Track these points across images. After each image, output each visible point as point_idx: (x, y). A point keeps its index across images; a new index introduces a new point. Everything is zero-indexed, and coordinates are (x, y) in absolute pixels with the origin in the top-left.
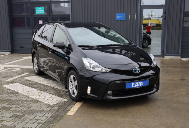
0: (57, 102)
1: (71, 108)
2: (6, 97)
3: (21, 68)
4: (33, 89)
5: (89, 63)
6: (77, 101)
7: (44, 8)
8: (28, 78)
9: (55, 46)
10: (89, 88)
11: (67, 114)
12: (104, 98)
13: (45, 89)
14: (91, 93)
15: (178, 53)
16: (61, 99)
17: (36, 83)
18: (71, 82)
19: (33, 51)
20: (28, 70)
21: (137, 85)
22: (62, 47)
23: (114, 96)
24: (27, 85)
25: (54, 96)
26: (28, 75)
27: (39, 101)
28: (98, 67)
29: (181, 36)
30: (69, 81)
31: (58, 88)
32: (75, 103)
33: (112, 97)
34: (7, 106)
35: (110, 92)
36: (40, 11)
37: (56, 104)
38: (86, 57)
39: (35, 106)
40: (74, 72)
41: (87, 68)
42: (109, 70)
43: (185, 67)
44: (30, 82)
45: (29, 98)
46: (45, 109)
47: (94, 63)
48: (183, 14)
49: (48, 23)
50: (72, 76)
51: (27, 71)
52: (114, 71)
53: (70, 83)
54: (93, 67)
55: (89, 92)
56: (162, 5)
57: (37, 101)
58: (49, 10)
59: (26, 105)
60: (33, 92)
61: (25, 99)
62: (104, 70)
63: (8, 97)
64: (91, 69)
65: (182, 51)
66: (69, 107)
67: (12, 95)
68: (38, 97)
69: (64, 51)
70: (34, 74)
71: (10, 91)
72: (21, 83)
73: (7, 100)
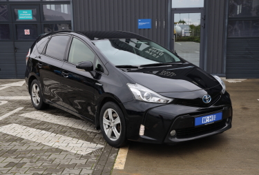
0: (90, 151)
1: (116, 157)
2: (6, 146)
3: (9, 101)
4: (44, 132)
5: (141, 92)
6: (119, 148)
7: (30, 11)
8: (27, 115)
9: (78, 67)
10: (142, 128)
11: (114, 168)
12: (166, 141)
13: (62, 131)
14: (144, 135)
15: (222, 73)
16: (93, 145)
17: (43, 123)
18: (108, 118)
19: (30, 75)
20: (20, 103)
21: (208, 119)
22: (89, 69)
23: (179, 137)
24: (30, 127)
25: (81, 141)
26: (25, 110)
27: (62, 150)
28: (153, 96)
29: (225, 50)
30: (104, 118)
31: (80, 127)
32: (117, 150)
33: (176, 140)
34: (16, 161)
35: (173, 132)
36: (25, 15)
37: (91, 153)
38: (133, 83)
39: (59, 159)
40: (114, 104)
41: (137, 98)
42: (170, 100)
43: (237, 91)
44: (33, 122)
45: (45, 145)
46: (79, 162)
47: (147, 91)
48: (227, 21)
49: (54, 33)
50: (110, 111)
51: (21, 105)
52: (177, 101)
53: (105, 122)
54: (148, 97)
55: (142, 133)
56: (200, 8)
57: (58, 151)
58: (39, 14)
59: (45, 157)
60: (45, 136)
61: (39, 148)
62: (162, 101)
63: (11, 147)
64: (145, 100)
65: (227, 70)
66: (112, 157)
67: (14, 143)
68: (57, 144)
69: (92, 75)
70: (33, 109)
71: (8, 137)
72: (20, 123)
73: (11, 152)
